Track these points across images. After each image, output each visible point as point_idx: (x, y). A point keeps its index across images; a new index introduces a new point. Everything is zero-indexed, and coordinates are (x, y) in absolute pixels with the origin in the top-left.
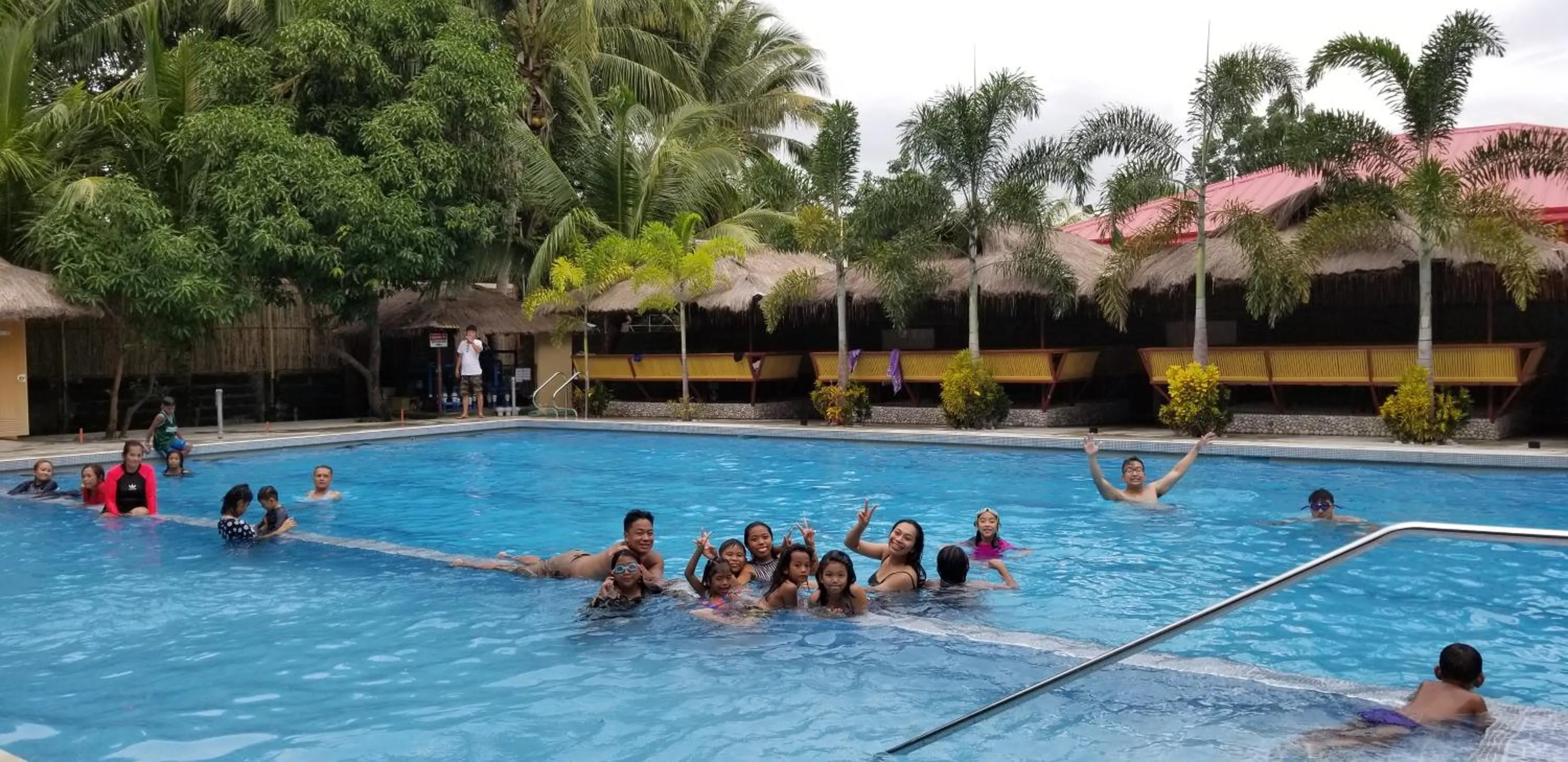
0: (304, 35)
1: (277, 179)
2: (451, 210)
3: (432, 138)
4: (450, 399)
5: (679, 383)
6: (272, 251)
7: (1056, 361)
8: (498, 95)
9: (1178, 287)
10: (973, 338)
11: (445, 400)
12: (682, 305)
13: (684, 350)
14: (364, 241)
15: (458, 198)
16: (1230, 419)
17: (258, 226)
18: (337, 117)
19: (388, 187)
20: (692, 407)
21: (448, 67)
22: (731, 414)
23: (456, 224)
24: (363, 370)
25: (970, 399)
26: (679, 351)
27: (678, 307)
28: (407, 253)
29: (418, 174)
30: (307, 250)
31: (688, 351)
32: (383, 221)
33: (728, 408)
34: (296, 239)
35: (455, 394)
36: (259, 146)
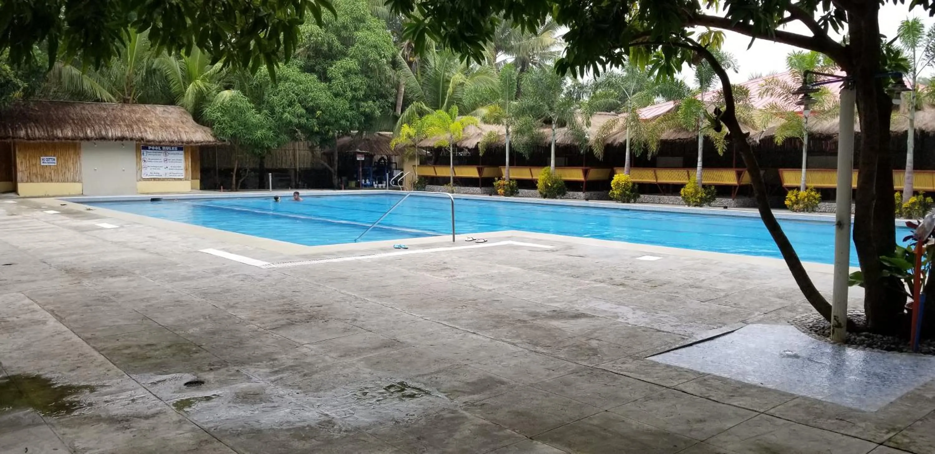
0: (307, 31)
1: (293, 92)
2: (362, 104)
3: (356, 74)
4: (365, 182)
5: (450, 178)
6: (291, 122)
7: (586, 173)
8: (383, 55)
10: (553, 162)
11: (363, 182)
14: (327, 117)
15: (366, 98)
16: (639, 197)
17: (285, 112)
18: (320, 64)
19: (336, 95)
20: (455, 188)
21: (363, 43)
22: (472, 192)
23: (364, 109)
24: (330, 168)
26: (450, 165)
27: (450, 145)
28: (343, 122)
29: (349, 89)
30: (303, 121)
31: (453, 165)
32: (334, 109)
33: (472, 189)
34: (300, 116)
35: (367, 180)
36: (287, 79)
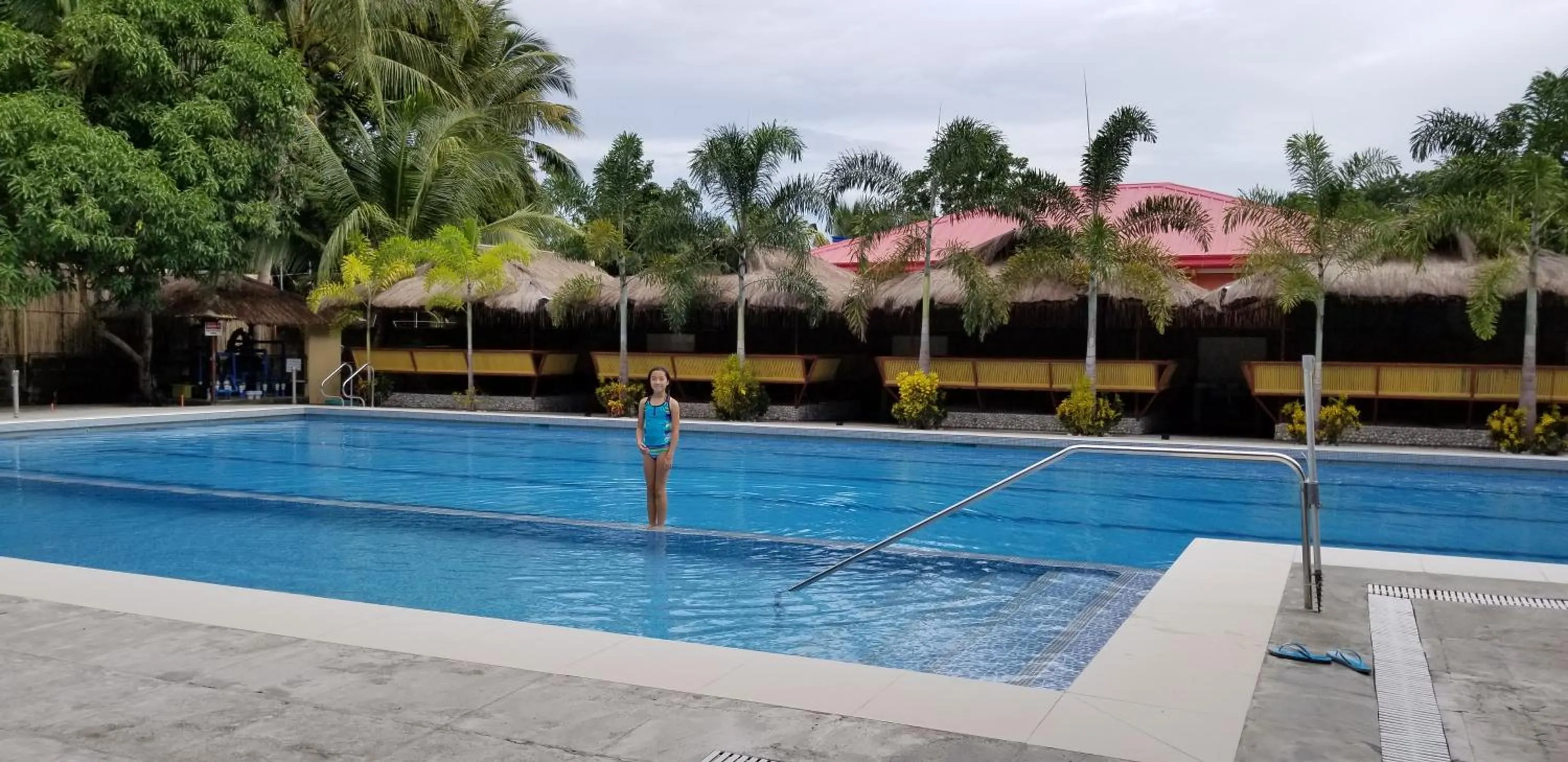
0: (93, 27)
1: (73, 169)
2: (240, 206)
3: (222, 135)
4: (222, 387)
5: (465, 377)
6: (69, 241)
7: (808, 366)
8: (289, 99)
9: (908, 308)
10: (741, 344)
11: (217, 387)
12: (469, 305)
13: (470, 346)
14: (160, 232)
15: (247, 194)
16: (945, 416)
17: (54, 217)
18: (121, 109)
19: (183, 183)
20: (478, 400)
21: (238, 67)
22: (511, 405)
23: (245, 219)
24: (137, 357)
25: (737, 395)
26: (466, 347)
27: (465, 305)
28: (199, 246)
29: (210, 171)
30: (103, 240)
31: (475, 347)
32: (179, 214)
33: (509, 401)
34: (94, 229)
35: (227, 382)
36: (51, 137)
